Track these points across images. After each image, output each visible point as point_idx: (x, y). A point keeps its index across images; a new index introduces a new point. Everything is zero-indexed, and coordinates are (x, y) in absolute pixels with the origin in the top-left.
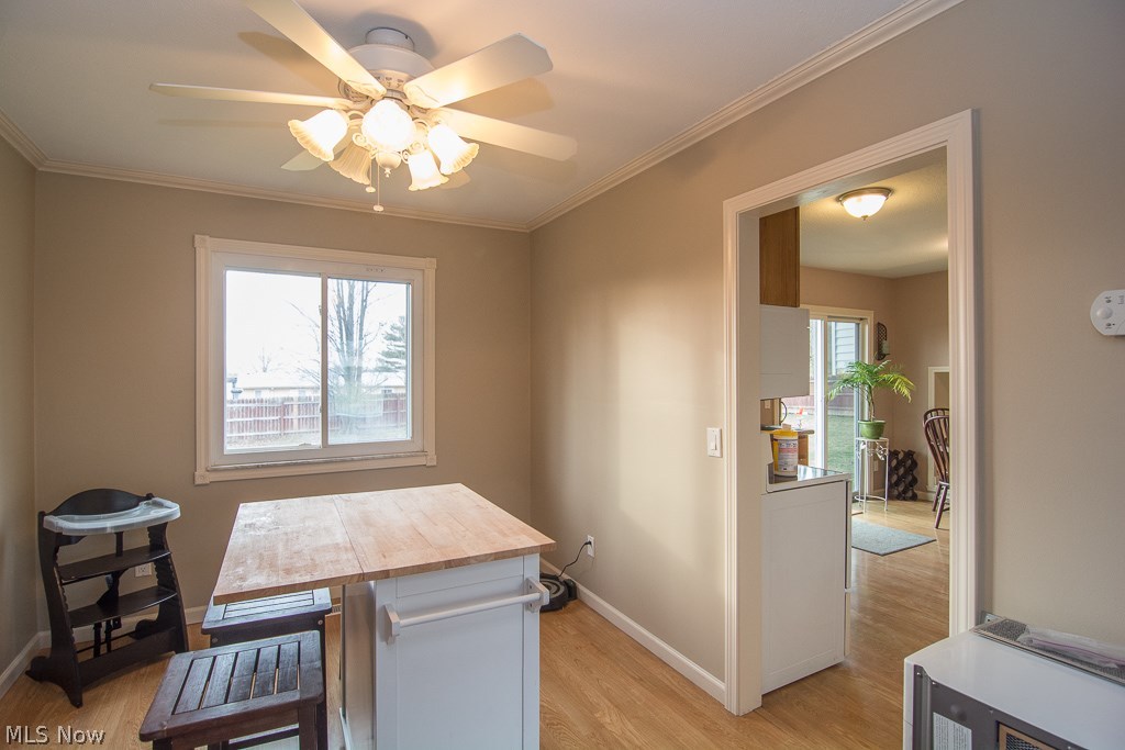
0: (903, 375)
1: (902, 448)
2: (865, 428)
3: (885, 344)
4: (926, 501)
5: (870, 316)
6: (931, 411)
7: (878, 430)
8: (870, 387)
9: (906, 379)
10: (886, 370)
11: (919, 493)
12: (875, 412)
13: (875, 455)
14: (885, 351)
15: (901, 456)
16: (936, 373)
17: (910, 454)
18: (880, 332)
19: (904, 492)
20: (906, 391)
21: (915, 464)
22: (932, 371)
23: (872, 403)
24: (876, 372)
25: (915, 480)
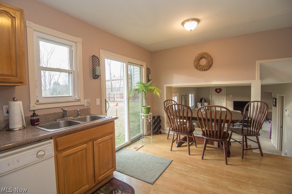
0: (157, 87)
1: (156, 115)
2: (144, 110)
3: (150, 76)
4: (164, 134)
5: (145, 64)
6: (166, 101)
7: (148, 110)
8: (145, 92)
9: (158, 89)
10: (151, 85)
11: (161, 131)
12: (147, 103)
13: (147, 120)
14: (150, 78)
15: (156, 118)
16: (166, 87)
17: (159, 117)
18: (148, 71)
19: (157, 131)
20: (158, 94)
21: (160, 121)
22: (165, 86)
23: (146, 99)
24: (147, 86)
25: (160, 127)
